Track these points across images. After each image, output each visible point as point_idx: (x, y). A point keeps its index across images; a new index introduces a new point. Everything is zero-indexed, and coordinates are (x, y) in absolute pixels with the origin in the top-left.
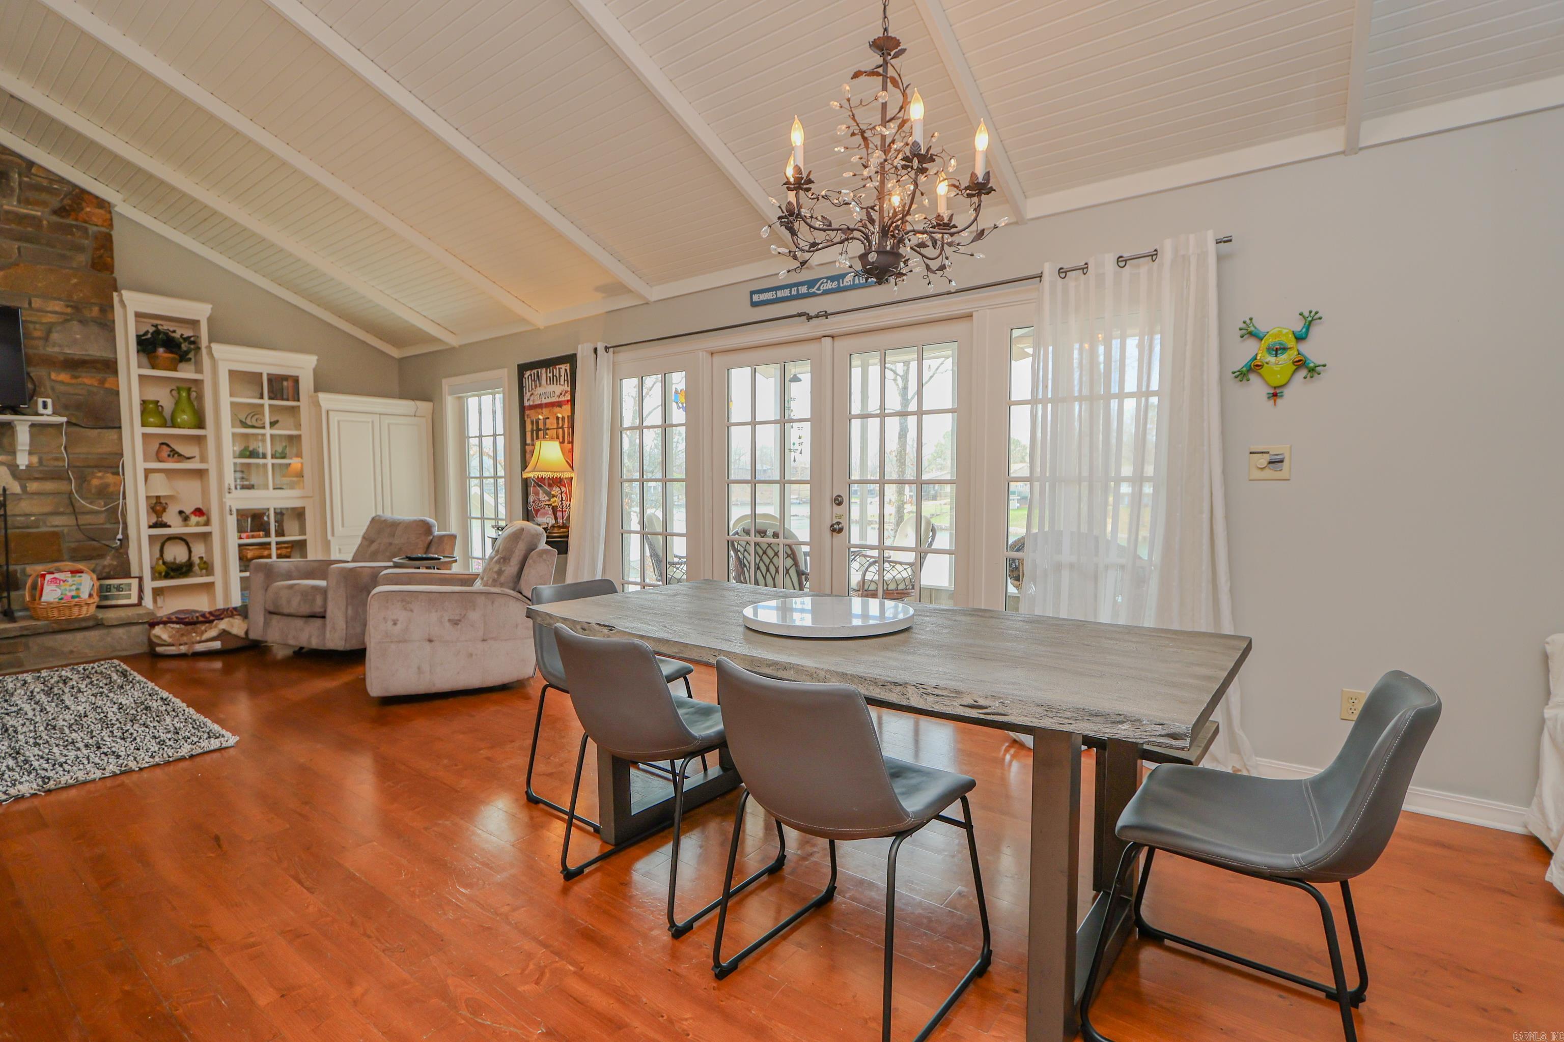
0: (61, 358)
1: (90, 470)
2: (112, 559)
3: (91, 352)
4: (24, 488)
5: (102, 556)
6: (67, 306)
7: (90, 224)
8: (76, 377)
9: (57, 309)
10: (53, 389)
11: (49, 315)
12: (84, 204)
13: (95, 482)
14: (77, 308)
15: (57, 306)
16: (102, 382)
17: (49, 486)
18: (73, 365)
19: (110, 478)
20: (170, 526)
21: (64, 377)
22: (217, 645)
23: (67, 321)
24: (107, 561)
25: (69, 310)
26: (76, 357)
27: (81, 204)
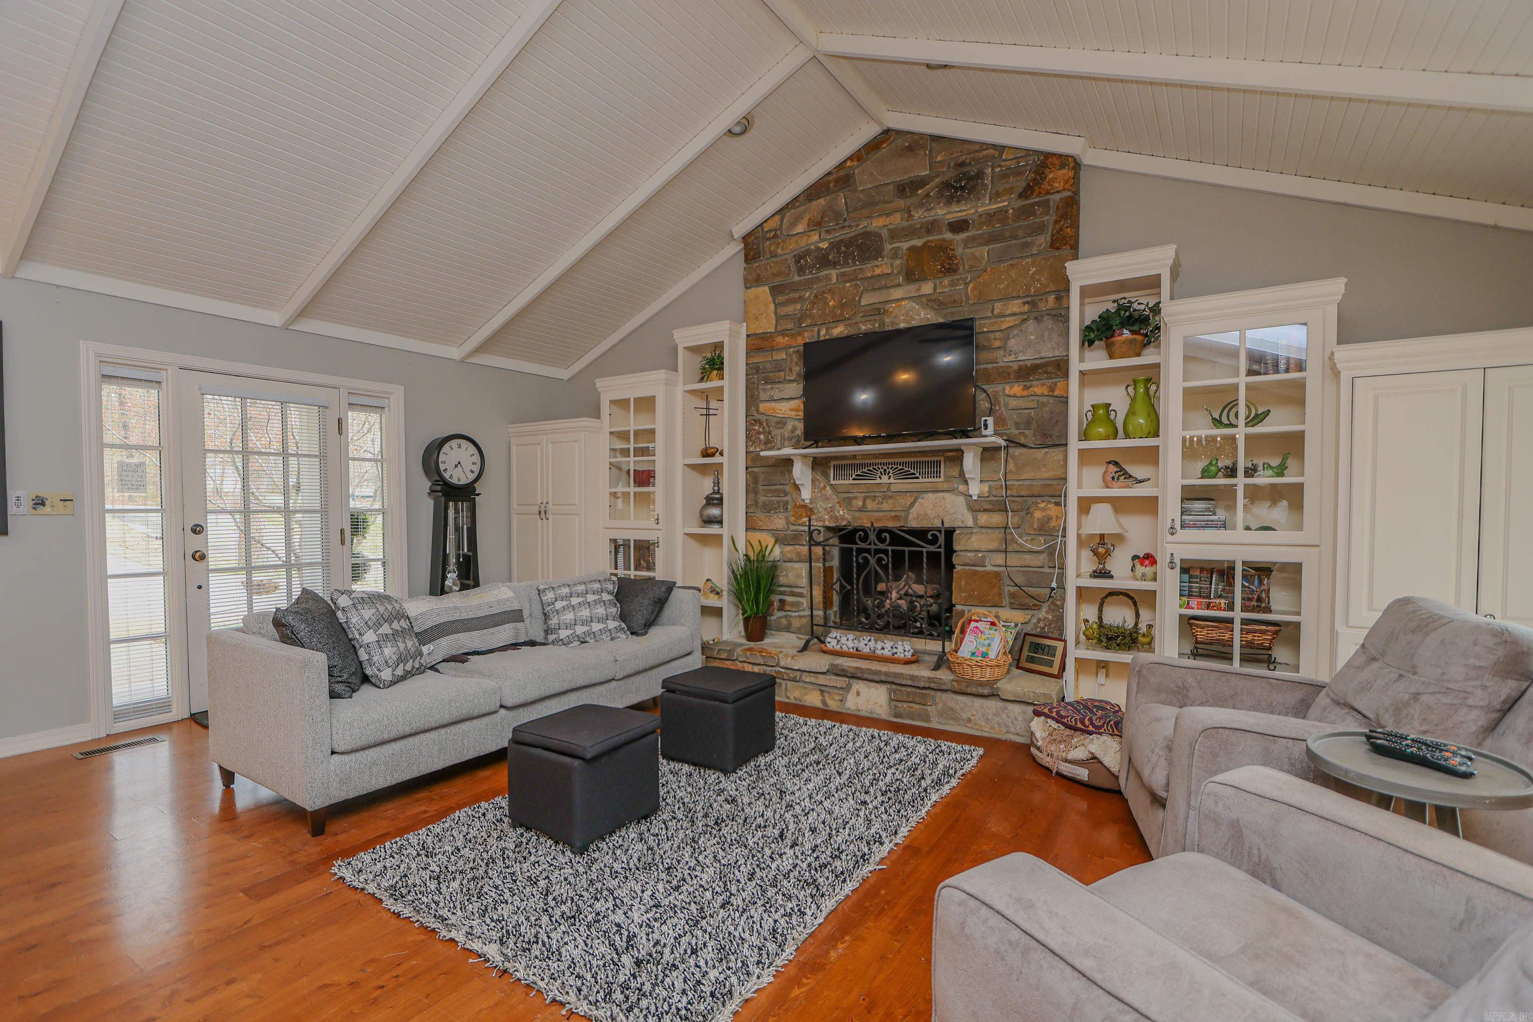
0: (1015, 366)
1: (1034, 499)
2: (1047, 612)
3: (1043, 355)
4: (975, 519)
5: (1038, 608)
6: (1025, 303)
7: (1053, 193)
8: (1026, 388)
9: (1016, 309)
10: (1006, 405)
11: (1007, 319)
12: (1047, 171)
13: (1038, 514)
14: (1033, 304)
15: (1015, 306)
16: (1052, 389)
17: (996, 519)
18: (1026, 373)
19: (1053, 510)
20: (1112, 577)
21: (1017, 389)
22: (1083, 774)
23: (1024, 321)
24: (1043, 613)
25: (1026, 308)
26: (1029, 363)
27: (1043, 173)
